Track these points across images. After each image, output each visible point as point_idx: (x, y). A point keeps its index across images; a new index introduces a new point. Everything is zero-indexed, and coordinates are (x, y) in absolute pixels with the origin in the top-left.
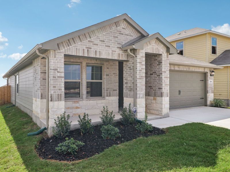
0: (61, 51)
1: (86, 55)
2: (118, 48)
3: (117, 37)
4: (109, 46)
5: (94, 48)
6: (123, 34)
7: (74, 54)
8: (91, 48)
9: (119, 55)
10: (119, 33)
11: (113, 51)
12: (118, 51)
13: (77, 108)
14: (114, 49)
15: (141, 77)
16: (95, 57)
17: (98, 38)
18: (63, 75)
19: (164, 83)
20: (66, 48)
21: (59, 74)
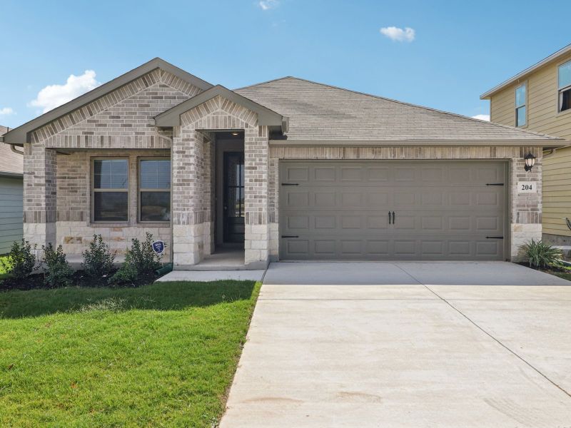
0: (41, 143)
1: (83, 146)
2: (149, 125)
3: (148, 106)
4: (130, 125)
5: (98, 132)
6: (162, 98)
7: (61, 145)
8: (92, 133)
9: (152, 138)
10: (152, 98)
11: (137, 133)
12: (149, 132)
13: (119, 239)
14: (140, 129)
15: (183, 180)
16: (100, 147)
17: (107, 112)
18: (43, 181)
19: (249, 192)
20: (48, 138)
21: (36, 181)
